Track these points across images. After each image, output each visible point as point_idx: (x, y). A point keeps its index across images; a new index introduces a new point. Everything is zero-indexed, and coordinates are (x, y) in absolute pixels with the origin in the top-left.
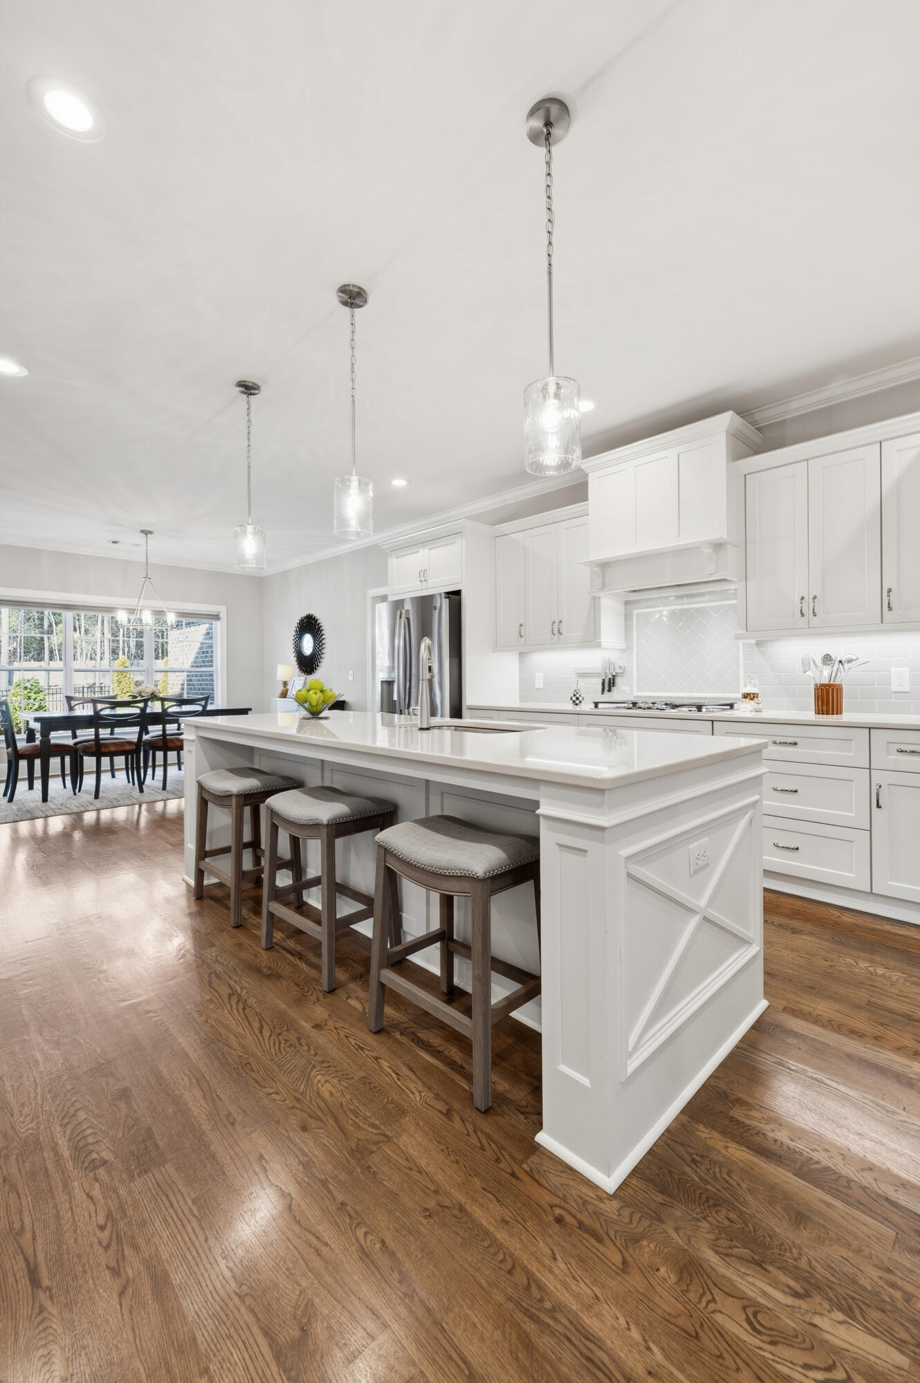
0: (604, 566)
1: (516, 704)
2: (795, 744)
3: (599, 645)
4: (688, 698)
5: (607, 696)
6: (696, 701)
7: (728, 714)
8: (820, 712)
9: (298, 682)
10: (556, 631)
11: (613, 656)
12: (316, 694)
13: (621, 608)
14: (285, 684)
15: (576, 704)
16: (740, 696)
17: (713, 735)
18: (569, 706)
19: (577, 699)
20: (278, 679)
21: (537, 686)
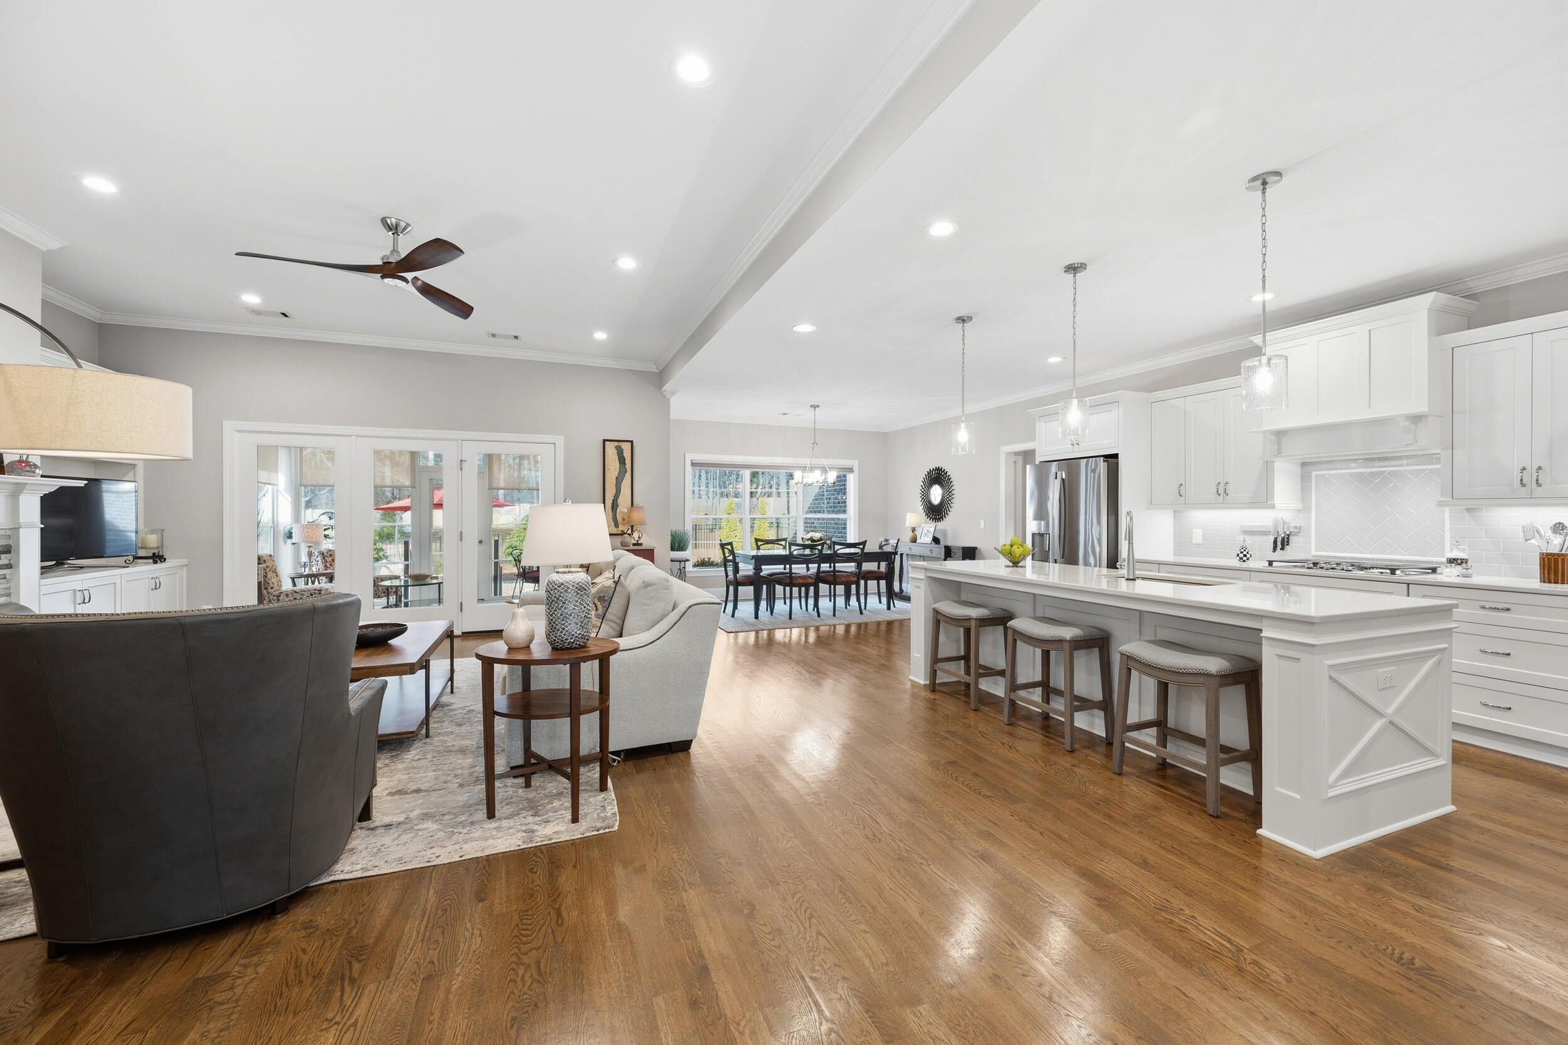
0: (1280, 434)
1: (1170, 558)
2: (1508, 610)
3: (1273, 507)
4: (1378, 560)
5: (1279, 555)
6: (1388, 563)
7: (1431, 578)
8: (1546, 580)
9: (927, 530)
10: (1221, 491)
11: (1287, 516)
12: (1019, 548)
13: (1297, 470)
14: (914, 530)
15: (1244, 561)
16: (1444, 560)
17: (1408, 596)
18: (1235, 563)
19: (1245, 556)
20: (907, 525)
21: (1194, 541)
